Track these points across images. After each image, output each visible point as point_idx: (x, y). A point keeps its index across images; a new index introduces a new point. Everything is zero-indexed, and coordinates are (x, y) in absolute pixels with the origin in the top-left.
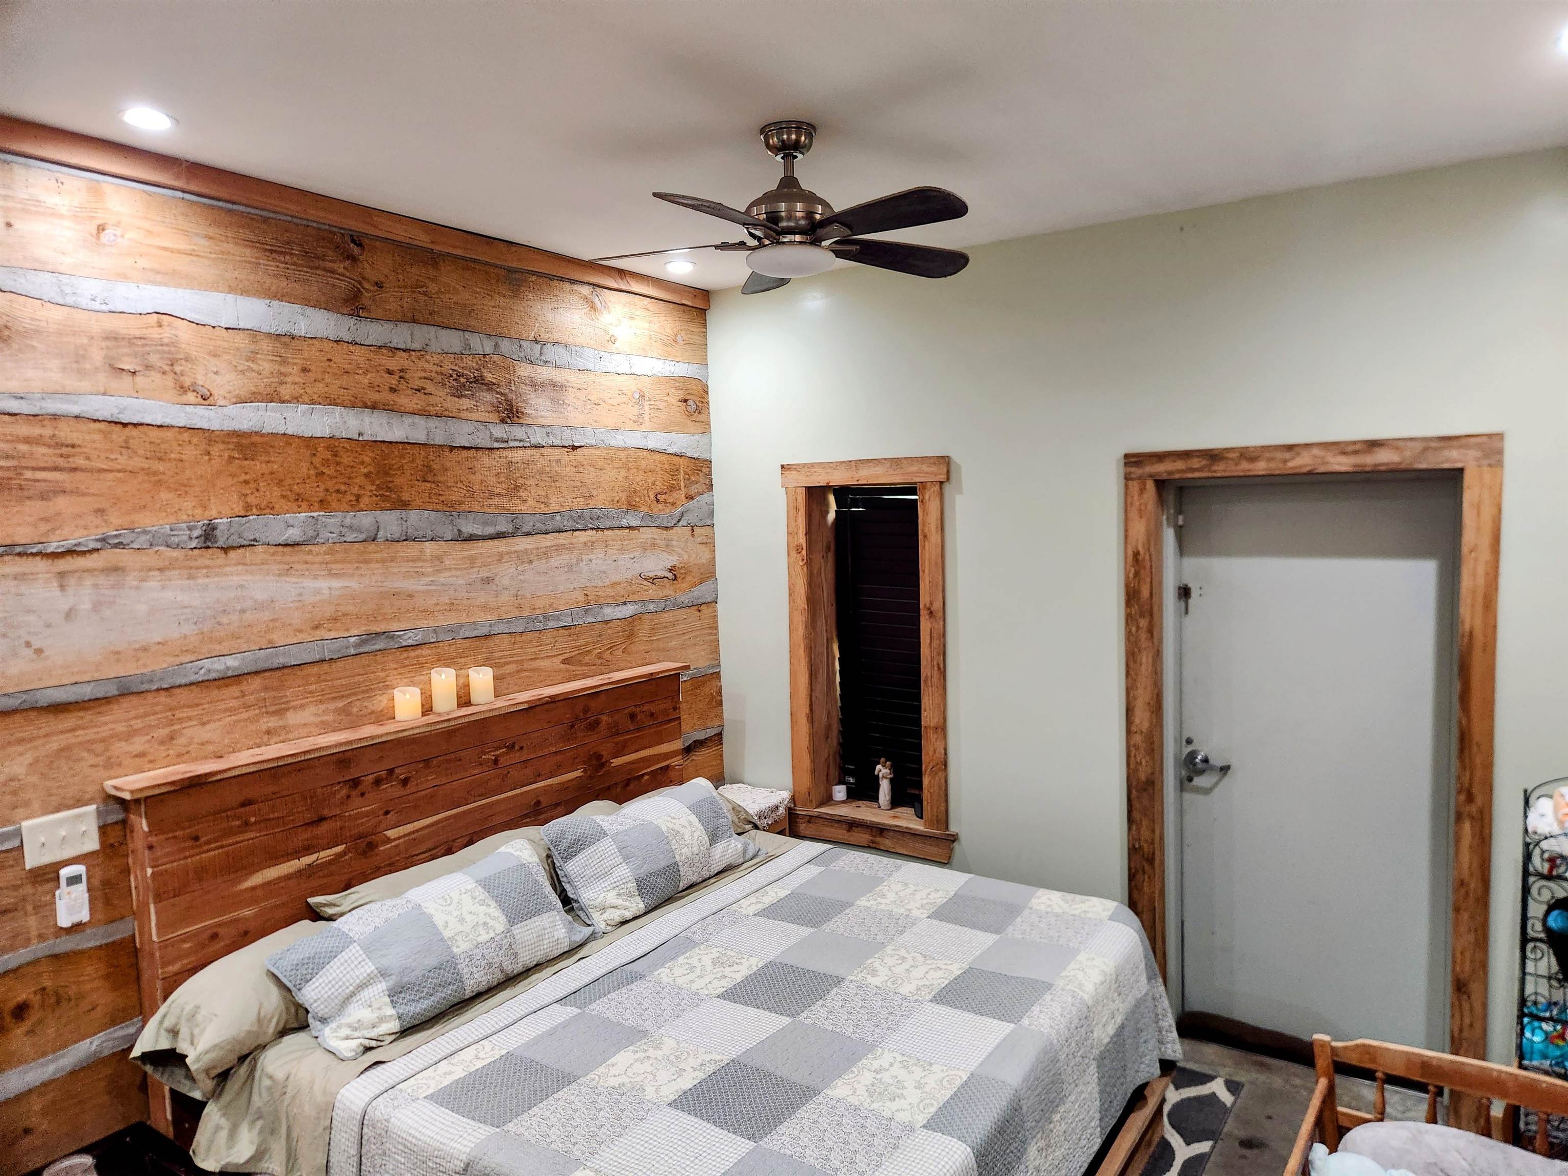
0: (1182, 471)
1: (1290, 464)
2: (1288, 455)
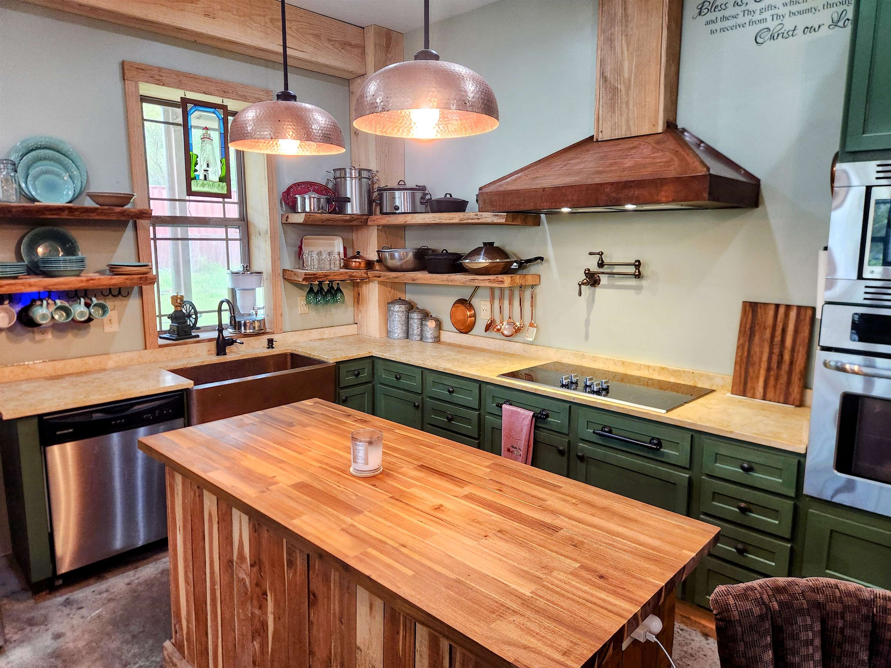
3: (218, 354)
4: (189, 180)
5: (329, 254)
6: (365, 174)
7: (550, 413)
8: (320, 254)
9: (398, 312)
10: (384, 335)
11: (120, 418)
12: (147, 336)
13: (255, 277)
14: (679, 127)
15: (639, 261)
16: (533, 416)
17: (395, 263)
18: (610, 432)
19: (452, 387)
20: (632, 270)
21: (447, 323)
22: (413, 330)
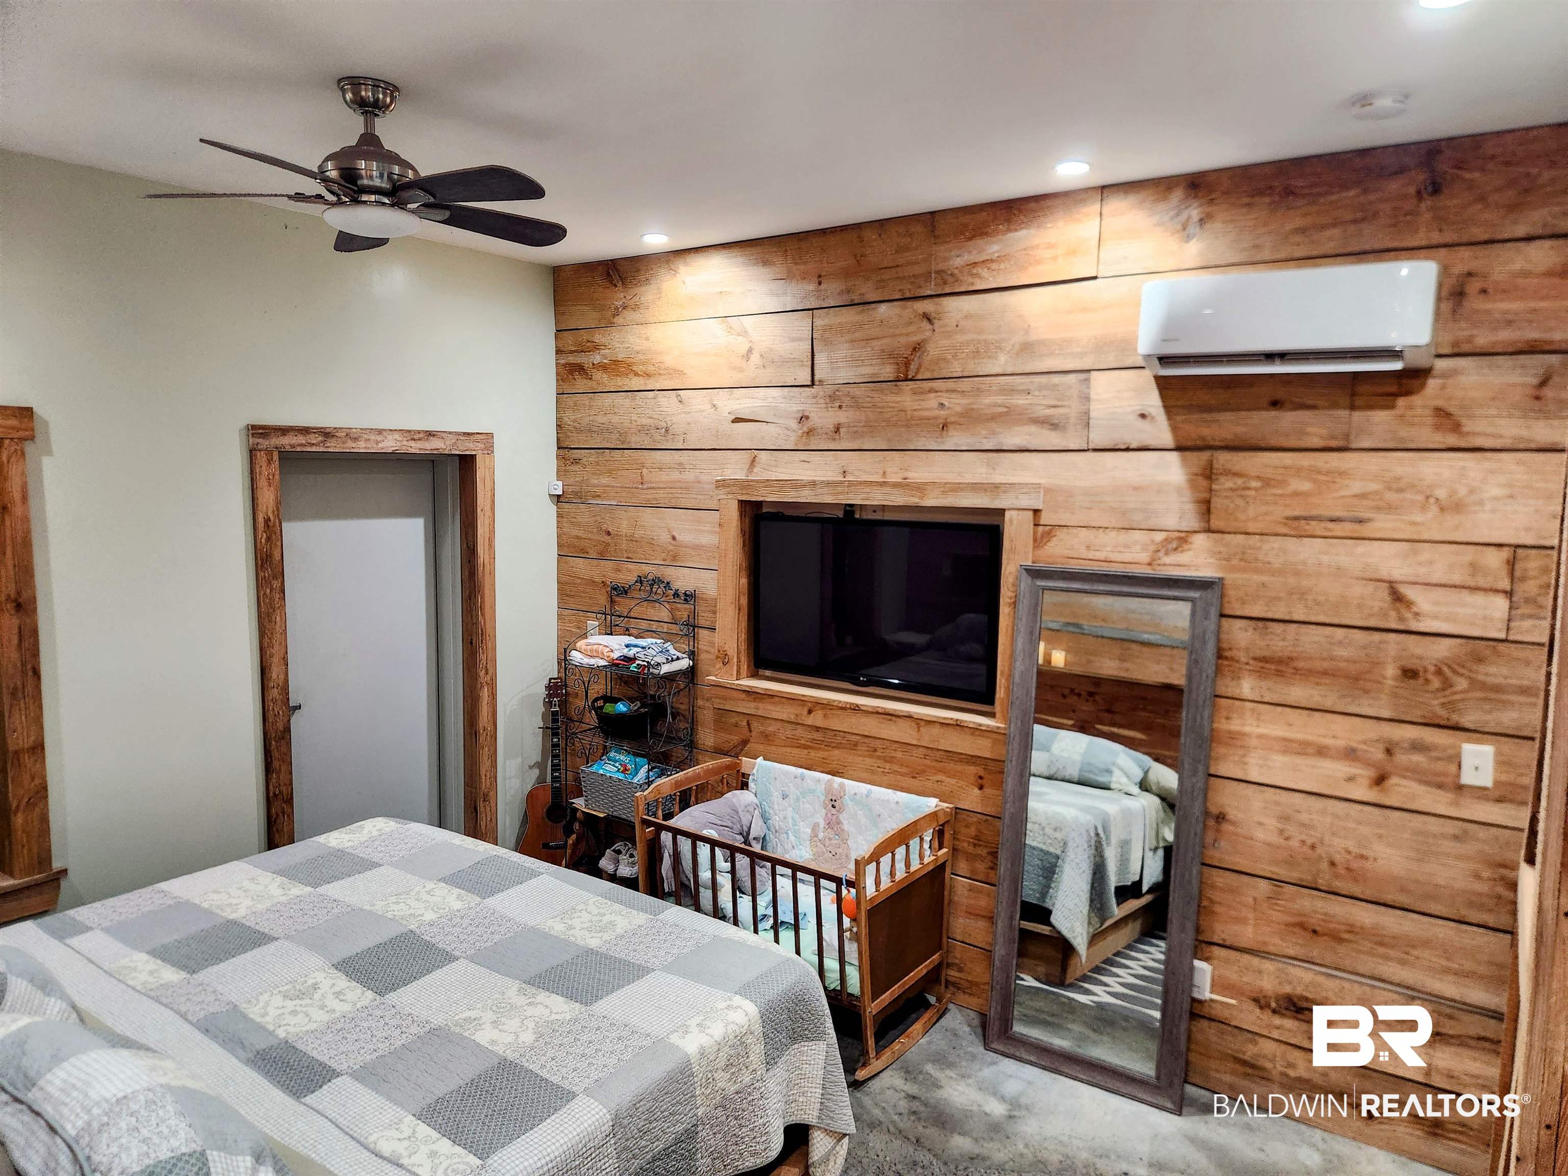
0: (301, 445)
1: (380, 445)
2: (379, 438)
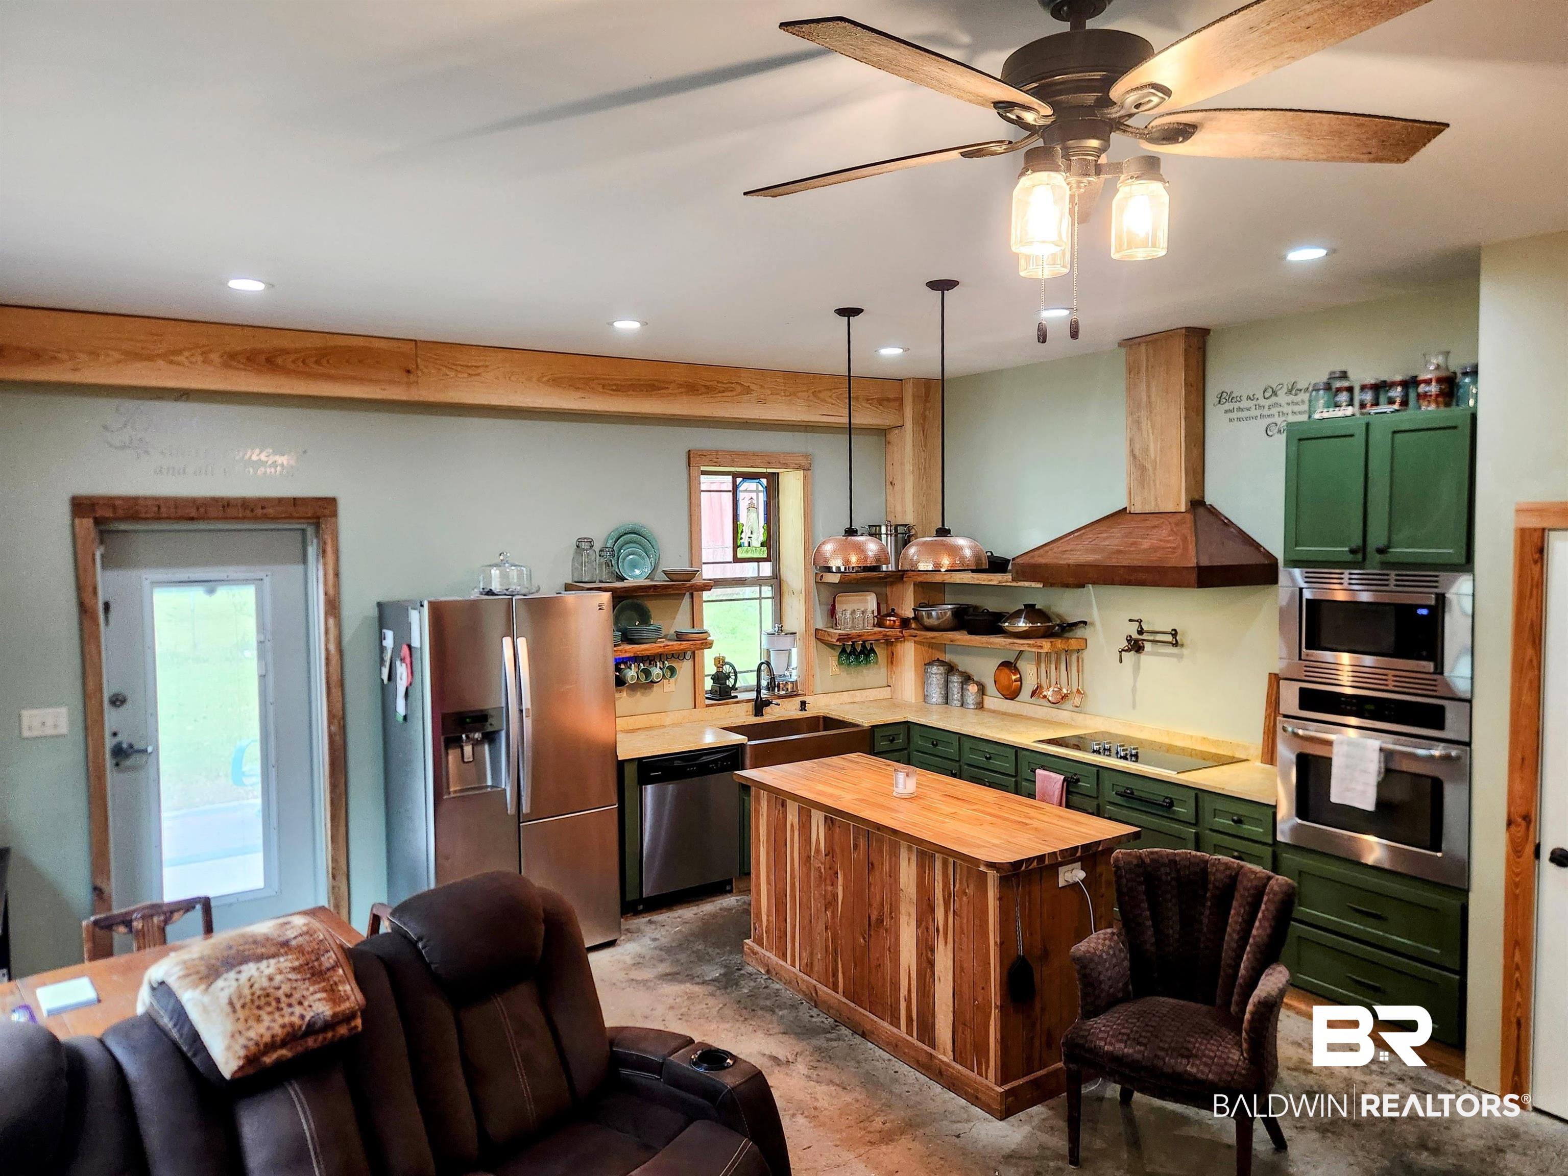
3: (756, 715)
4: (736, 546)
5: (863, 612)
6: (900, 529)
7: (1082, 778)
8: (853, 612)
9: (936, 674)
10: (921, 699)
11: (692, 766)
12: (697, 695)
13: (789, 638)
14: (1207, 503)
15: (1175, 630)
16: (1064, 780)
17: (933, 622)
18: (1132, 793)
19: (990, 754)
20: (1169, 638)
21: (991, 688)
22: (953, 695)
